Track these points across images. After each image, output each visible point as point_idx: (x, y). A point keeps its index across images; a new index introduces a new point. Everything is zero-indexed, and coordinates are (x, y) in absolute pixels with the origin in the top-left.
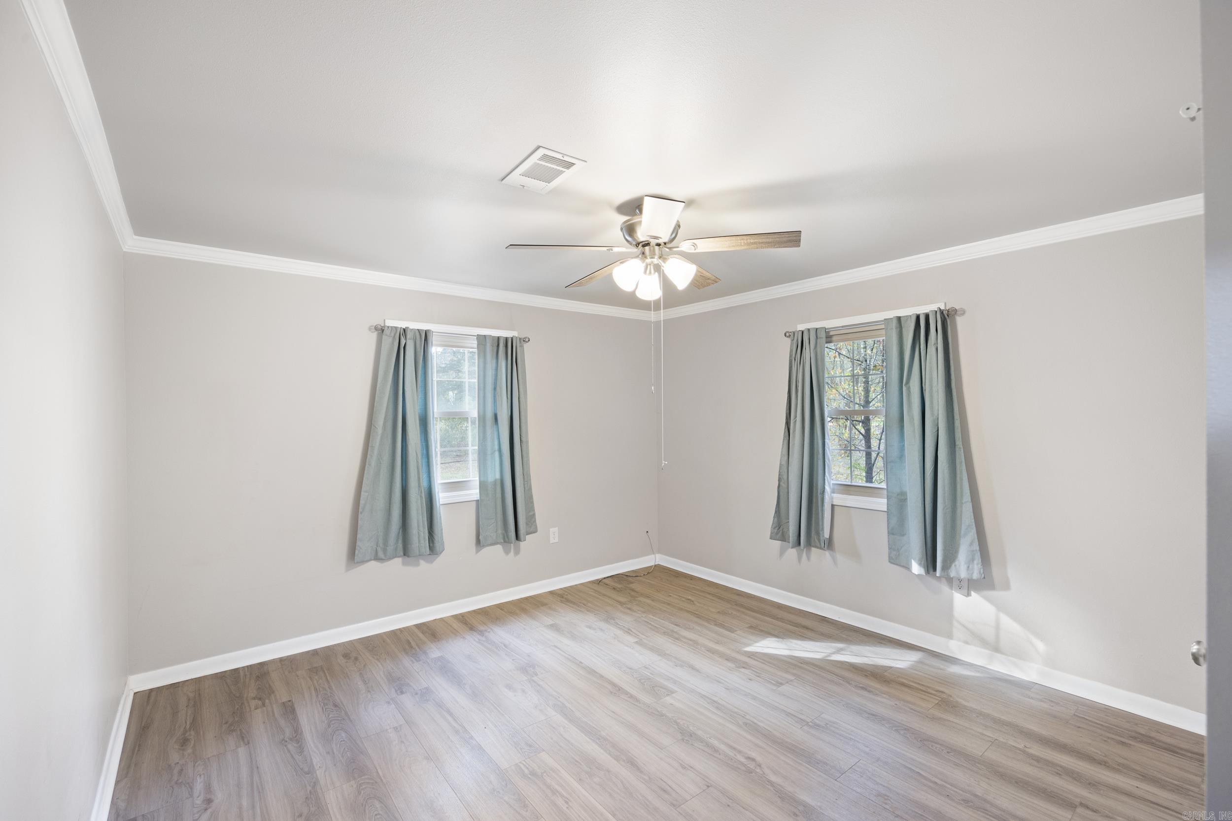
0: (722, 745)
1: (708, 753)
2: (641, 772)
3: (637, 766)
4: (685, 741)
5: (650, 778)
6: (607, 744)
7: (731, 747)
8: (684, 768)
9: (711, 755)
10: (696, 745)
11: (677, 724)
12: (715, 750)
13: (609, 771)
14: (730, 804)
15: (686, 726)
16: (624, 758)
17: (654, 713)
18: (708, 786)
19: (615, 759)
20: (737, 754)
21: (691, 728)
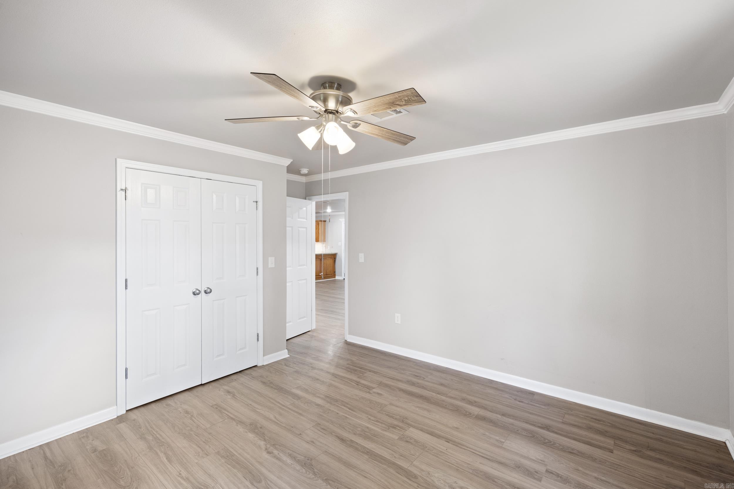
0: (285, 460)
1: (296, 453)
2: (337, 436)
3: (340, 439)
4: (310, 459)
5: (332, 434)
6: (361, 449)
7: (278, 459)
8: (313, 442)
9: (294, 452)
10: (303, 457)
11: (314, 474)
12: (291, 456)
13: (355, 434)
14: (292, 428)
15: (308, 472)
16: (347, 442)
17: (333, 481)
18: (300, 434)
19: (353, 441)
20: (278, 455)
21: (304, 470)
